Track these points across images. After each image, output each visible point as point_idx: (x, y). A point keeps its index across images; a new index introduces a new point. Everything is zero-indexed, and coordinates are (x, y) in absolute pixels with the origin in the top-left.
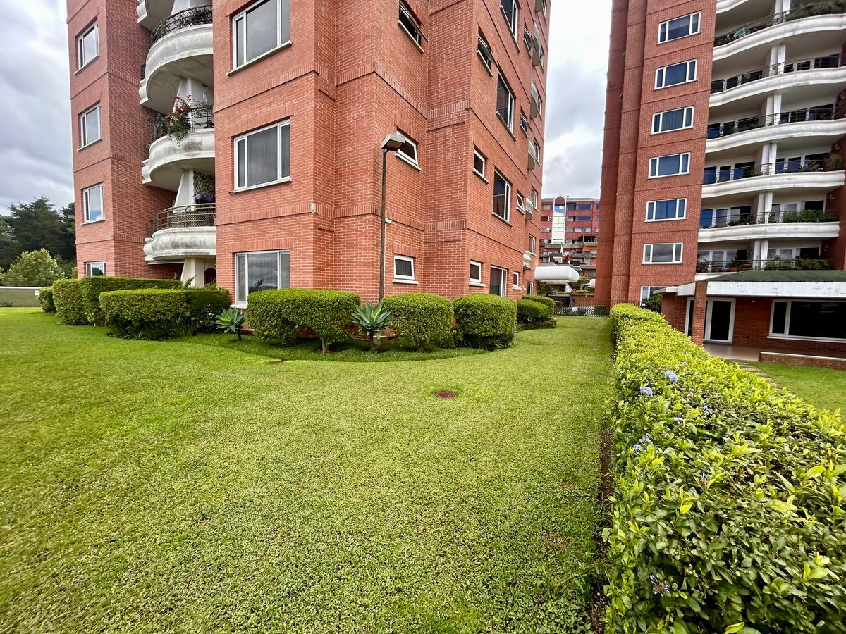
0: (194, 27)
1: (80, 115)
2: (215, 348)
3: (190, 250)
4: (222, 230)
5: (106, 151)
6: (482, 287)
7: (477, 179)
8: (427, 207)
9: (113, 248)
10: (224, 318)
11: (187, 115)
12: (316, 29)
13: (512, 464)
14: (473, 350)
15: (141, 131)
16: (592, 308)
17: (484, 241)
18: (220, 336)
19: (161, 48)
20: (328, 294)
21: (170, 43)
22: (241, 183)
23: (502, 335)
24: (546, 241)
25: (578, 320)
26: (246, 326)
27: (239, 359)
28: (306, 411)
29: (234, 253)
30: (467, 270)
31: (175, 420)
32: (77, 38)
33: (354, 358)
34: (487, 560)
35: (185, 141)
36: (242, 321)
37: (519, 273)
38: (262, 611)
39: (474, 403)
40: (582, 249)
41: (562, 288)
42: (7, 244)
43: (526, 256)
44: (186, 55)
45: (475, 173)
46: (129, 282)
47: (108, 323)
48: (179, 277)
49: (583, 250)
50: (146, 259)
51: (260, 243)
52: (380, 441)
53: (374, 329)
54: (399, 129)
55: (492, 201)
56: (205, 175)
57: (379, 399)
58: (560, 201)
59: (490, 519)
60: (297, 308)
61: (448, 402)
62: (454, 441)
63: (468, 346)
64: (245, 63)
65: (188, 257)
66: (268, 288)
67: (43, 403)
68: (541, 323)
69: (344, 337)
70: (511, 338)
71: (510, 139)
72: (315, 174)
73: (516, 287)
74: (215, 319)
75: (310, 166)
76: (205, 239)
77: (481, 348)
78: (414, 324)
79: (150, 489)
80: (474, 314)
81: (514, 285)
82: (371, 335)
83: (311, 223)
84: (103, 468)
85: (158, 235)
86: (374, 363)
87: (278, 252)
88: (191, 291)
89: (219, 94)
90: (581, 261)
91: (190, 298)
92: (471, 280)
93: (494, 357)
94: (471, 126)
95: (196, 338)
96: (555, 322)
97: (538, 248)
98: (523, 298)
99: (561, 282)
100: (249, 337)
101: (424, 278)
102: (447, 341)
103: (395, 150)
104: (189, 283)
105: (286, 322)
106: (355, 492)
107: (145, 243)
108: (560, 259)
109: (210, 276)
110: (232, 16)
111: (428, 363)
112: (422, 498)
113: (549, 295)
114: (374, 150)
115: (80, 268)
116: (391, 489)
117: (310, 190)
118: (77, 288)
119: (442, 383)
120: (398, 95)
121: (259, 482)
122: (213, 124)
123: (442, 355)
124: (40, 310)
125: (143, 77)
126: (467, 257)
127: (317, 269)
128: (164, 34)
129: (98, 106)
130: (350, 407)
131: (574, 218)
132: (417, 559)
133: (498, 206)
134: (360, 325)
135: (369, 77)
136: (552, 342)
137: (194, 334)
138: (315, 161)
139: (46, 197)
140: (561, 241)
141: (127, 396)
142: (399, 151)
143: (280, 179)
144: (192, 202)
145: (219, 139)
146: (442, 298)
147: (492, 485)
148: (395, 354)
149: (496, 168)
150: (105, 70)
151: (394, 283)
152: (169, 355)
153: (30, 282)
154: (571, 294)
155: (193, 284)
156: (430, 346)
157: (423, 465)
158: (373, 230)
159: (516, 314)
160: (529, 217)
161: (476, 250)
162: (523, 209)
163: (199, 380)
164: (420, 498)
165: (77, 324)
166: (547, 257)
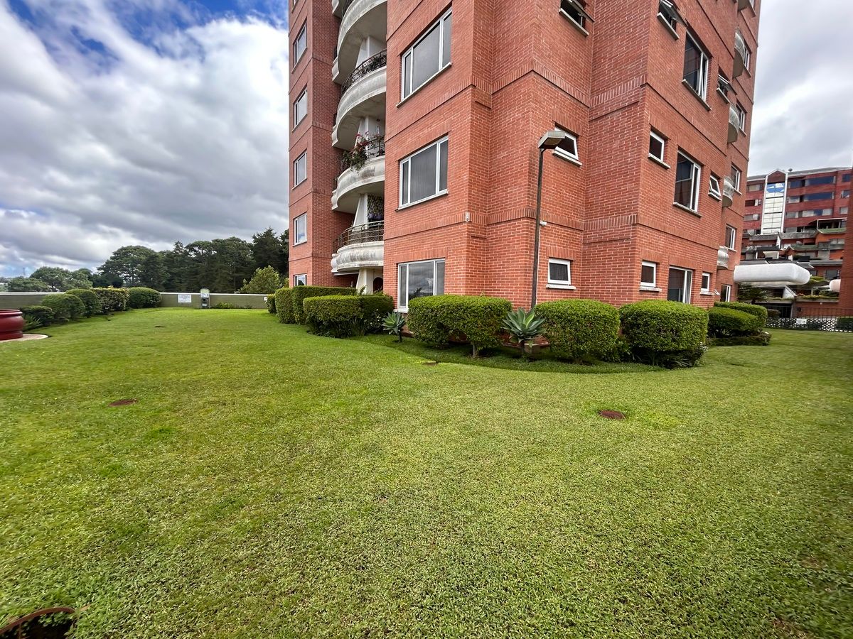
0: (373, 73)
1: (294, 162)
2: (381, 347)
3: (364, 262)
4: (389, 243)
5: (309, 188)
6: (658, 292)
7: (654, 165)
8: (588, 204)
9: (311, 264)
10: (389, 321)
11: (364, 148)
12: (475, 44)
13: (713, 514)
14: (645, 366)
15: (332, 167)
16: (832, 321)
17: (662, 236)
18: (385, 337)
19: (348, 97)
20: (480, 300)
21: (354, 92)
22: (404, 201)
23: (685, 350)
24: (751, 232)
25: (809, 337)
26: (406, 329)
27: (401, 358)
28: (462, 413)
29: (397, 264)
30: (638, 273)
31: (356, 406)
32: (294, 104)
33: (505, 365)
34: (684, 625)
35: (363, 170)
36: (403, 324)
37: (711, 274)
38: (435, 596)
39: (650, 429)
40: (814, 239)
41: (779, 292)
42: (249, 263)
43: (722, 253)
44: (366, 97)
45: (650, 159)
46: (321, 290)
47: (307, 323)
48: (355, 286)
49: (817, 241)
50: (333, 271)
51: (419, 254)
52: (538, 455)
53: (525, 336)
54: (557, 126)
55: (673, 189)
56: (376, 196)
57: (533, 410)
58: (777, 178)
59: (685, 576)
60: (451, 313)
61: (615, 424)
62: (626, 470)
63: (637, 361)
64: (411, 93)
65: (362, 269)
66: (425, 295)
67: (272, 382)
68: (744, 337)
69: (495, 344)
70: (699, 354)
71: (702, 109)
72: (470, 184)
73: (705, 291)
74: (382, 322)
75: (466, 177)
76: (374, 252)
77: (655, 364)
78: (571, 333)
79: (342, 461)
80: (646, 324)
81: (702, 289)
82: (523, 343)
83: (465, 232)
84: (311, 438)
85: (342, 251)
86: (525, 372)
87: (434, 261)
88: (364, 297)
89: (390, 124)
90: (812, 255)
91: (364, 303)
92: (643, 284)
93: (674, 376)
94: (647, 104)
95: (367, 338)
96: (769, 337)
97: (741, 242)
98: (716, 305)
99: (778, 284)
100: (408, 339)
101: (582, 282)
102: (609, 353)
103: (553, 147)
104: (362, 291)
105: (441, 326)
106: (515, 504)
107: (332, 258)
108: (777, 255)
109: (378, 284)
110: (401, 55)
111: (588, 377)
112: (591, 527)
113: (756, 302)
114: (530, 151)
115: (290, 279)
116: (554, 508)
117: (466, 200)
118: (289, 295)
119: (607, 401)
120: (557, 89)
121: (425, 474)
122: (384, 152)
123: (605, 369)
124: (267, 311)
125: (335, 124)
126: (638, 257)
127: (470, 276)
128: (351, 85)
129: (305, 153)
130: (503, 415)
131: (802, 198)
132: (591, 596)
133: (681, 193)
134: (511, 331)
135: (527, 78)
136: (765, 363)
137: (366, 334)
138: (471, 171)
139: (272, 228)
140: (779, 230)
141: (323, 382)
142: (557, 148)
143: (438, 193)
144: (366, 221)
145: (388, 164)
146: (606, 305)
147: (683, 533)
148: (548, 364)
149: (680, 149)
150: (311, 124)
151: (548, 288)
152: (348, 351)
153: (262, 290)
154: (794, 301)
155: (365, 292)
156: (589, 359)
157: (590, 490)
158: (527, 234)
159: (706, 325)
160: (727, 203)
161: (649, 247)
162: (719, 194)
163: (372, 375)
164: (590, 527)
165: (288, 323)
166: (754, 253)
